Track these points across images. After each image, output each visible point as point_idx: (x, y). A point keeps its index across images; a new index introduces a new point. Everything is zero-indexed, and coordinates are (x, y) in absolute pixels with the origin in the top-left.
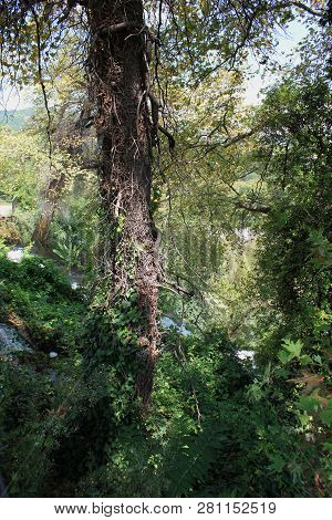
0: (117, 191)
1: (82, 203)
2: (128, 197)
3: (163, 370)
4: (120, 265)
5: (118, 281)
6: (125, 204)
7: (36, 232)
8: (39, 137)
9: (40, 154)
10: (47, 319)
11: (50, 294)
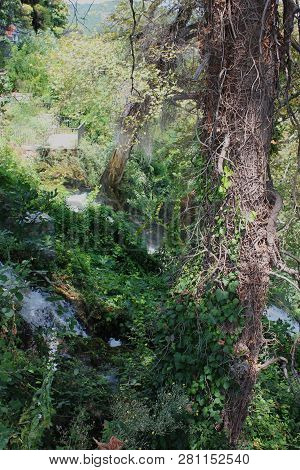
0: (223, 135)
1: (170, 137)
2: (238, 144)
3: (263, 386)
4: (218, 239)
5: (212, 261)
6: (234, 152)
7: (107, 172)
8: (120, 44)
9: (119, 67)
10: (111, 294)
11: (119, 259)
